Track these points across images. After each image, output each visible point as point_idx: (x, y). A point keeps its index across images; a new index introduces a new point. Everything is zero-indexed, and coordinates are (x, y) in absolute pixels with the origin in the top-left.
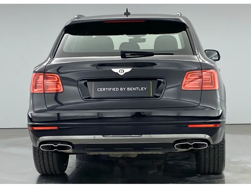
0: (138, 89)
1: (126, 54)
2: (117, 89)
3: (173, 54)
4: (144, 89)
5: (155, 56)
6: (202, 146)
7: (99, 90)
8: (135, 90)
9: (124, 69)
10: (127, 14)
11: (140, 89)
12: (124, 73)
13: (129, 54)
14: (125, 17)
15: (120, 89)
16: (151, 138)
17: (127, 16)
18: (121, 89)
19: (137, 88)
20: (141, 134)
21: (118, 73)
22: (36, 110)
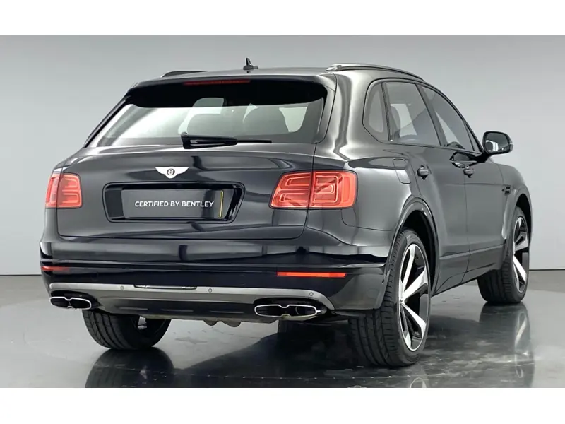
0: (199, 204)
1: (192, 141)
2: (166, 204)
3: (270, 142)
4: (209, 204)
5: (239, 144)
6: (308, 312)
7: (138, 204)
8: (194, 205)
9: (175, 168)
11: (204, 204)
12: (175, 175)
13: (195, 141)
15: (170, 204)
16: (212, 292)
17: (248, 72)
18: (173, 204)
19: (198, 202)
20: (196, 285)
21: (164, 175)
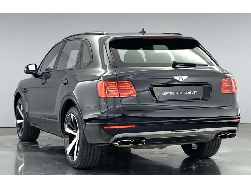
0: (191, 93)
1: (177, 65)
2: (177, 93)
3: (207, 65)
4: (195, 93)
5: (196, 67)
7: (163, 94)
8: (189, 93)
9: (182, 77)
10: (143, 32)
11: (193, 93)
12: (183, 80)
13: (180, 65)
14: (141, 35)
16: (205, 131)
17: (143, 35)
18: (180, 93)
20: (198, 129)
21: (178, 80)
22: (103, 111)
